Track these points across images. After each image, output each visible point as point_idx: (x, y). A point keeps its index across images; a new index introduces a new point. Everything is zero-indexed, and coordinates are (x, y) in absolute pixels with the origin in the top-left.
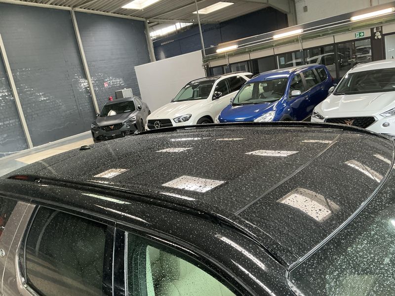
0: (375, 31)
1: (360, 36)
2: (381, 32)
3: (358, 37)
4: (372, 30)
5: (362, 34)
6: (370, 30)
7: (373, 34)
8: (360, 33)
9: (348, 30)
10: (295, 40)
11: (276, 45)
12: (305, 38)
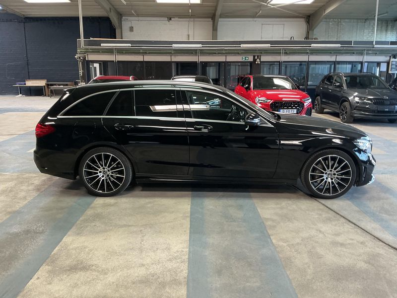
0: (256, 58)
1: (246, 59)
2: (260, 59)
3: (244, 60)
4: (254, 57)
5: (247, 59)
6: (252, 57)
7: (255, 60)
8: (245, 58)
9: (238, 53)
10: (194, 52)
11: (174, 53)
12: (202, 52)
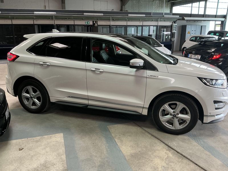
0: (95, 23)
3: (86, 24)
5: (89, 23)
6: (92, 22)
9: (82, 19)
10: (50, 18)
11: (36, 18)
12: (57, 18)
